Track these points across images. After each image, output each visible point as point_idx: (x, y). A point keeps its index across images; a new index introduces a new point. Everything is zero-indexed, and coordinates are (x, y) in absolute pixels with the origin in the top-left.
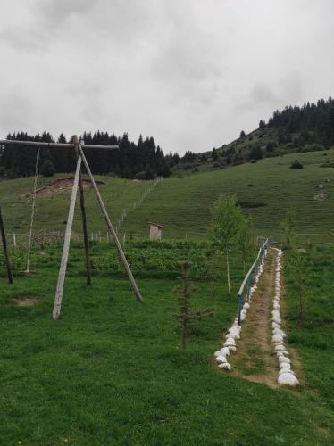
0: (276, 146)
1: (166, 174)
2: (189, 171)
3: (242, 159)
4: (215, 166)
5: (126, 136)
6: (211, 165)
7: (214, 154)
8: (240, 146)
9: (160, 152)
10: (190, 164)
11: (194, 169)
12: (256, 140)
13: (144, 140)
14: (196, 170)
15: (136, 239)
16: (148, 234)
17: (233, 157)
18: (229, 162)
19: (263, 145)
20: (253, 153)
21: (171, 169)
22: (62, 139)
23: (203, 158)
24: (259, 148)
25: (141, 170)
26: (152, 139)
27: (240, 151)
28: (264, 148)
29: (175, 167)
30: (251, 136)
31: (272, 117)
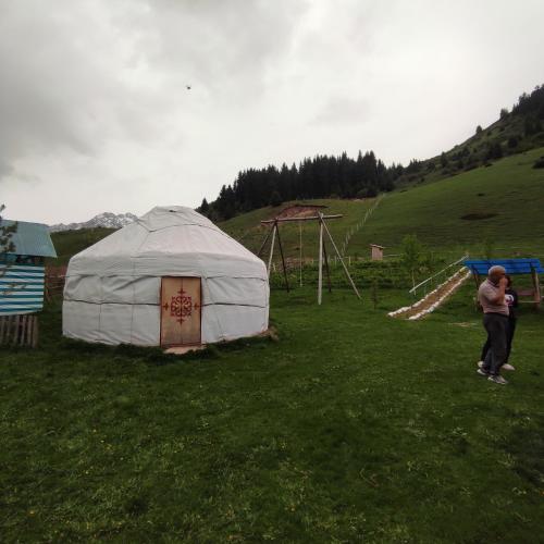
0: (520, 139)
1: (389, 188)
2: (414, 183)
3: (477, 160)
4: (445, 173)
5: (344, 155)
6: (440, 172)
7: (443, 160)
8: (475, 145)
9: (381, 166)
10: (416, 175)
11: (420, 180)
12: (495, 134)
13: (363, 155)
14: (423, 180)
15: (361, 260)
16: (370, 255)
17: (465, 160)
18: (460, 166)
19: (504, 139)
20: (490, 153)
21: (395, 182)
22: (285, 168)
23: (430, 165)
24: (498, 146)
25: (362, 188)
26: (372, 153)
27: (475, 151)
28: (505, 143)
29: (399, 179)
30: (489, 131)
31: (517, 102)
